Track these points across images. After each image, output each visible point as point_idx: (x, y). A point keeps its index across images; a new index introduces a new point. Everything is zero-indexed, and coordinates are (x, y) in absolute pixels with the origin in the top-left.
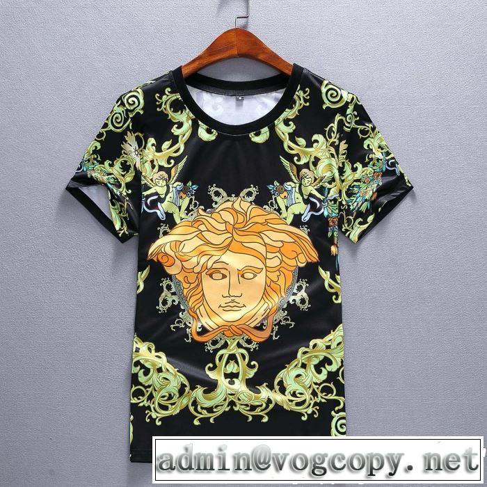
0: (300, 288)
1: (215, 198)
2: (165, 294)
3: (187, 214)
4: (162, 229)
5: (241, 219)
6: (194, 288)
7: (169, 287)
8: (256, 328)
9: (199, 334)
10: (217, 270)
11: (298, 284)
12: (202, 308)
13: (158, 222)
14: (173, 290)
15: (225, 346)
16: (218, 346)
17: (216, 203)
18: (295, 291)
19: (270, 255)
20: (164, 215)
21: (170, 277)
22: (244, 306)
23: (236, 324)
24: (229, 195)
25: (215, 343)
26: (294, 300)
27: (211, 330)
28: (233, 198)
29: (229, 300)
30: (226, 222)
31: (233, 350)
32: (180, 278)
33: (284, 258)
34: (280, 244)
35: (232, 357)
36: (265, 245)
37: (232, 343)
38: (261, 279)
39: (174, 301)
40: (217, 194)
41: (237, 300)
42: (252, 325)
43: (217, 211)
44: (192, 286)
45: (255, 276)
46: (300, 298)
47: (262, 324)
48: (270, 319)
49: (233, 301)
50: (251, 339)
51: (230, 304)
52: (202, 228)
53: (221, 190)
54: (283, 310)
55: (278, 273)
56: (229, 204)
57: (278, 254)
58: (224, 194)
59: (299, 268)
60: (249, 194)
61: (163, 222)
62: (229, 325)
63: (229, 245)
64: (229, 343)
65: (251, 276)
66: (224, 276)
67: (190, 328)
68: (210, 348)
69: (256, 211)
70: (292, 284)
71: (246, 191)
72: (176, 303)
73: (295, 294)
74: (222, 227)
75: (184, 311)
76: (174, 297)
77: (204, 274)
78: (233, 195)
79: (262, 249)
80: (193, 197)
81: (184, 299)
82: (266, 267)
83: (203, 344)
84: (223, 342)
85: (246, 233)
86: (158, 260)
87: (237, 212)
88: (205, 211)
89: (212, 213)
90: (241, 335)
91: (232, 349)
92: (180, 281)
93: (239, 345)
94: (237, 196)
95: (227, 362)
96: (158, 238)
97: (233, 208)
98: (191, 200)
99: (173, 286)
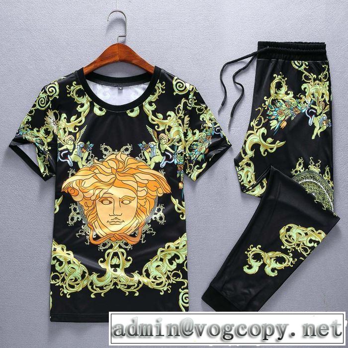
0: (159, 210)
1: (105, 152)
2: (73, 214)
3: (87, 163)
4: (70, 172)
5: (121, 165)
6: (92, 210)
7: (75, 210)
8: (131, 235)
9: (94, 239)
10: (106, 199)
11: (158, 207)
12: (96, 223)
13: (68, 167)
14: (78, 211)
15: (111, 247)
16: (107, 247)
17: (105, 155)
18: (156, 212)
19: (140, 189)
20: (72, 163)
21: (76, 203)
22: (123, 221)
23: (118, 233)
24: (114, 150)
25: (104, 245)
26: (155, 218)
27: (102, 236)
28: (116, 152)
29: (113, 217)
30: (112, 168)
32: (82, 203)
33: (149, 191)
34: (146, 182)
35: (116, 254)
36: (137, 182)
37: (115, 245)
38: (134, 204)
39: (78, 218)
40: (106, 149)
41: (118, 217)
42: (129, 234)
43: (106, 160)
44: (90, 208)
45: (130, 202)
46: (159, 216)
47: (135, 233)
48: (140, 230)
49: (116, 218)
50: (127, 243)
51: (115, 220)
52: (96, 171)
53: (108, 147)
54: (149, 224)
55: (145, 200)
56: (113, 156)
57: (145, 188)
58: (110, 149)
59: (159, 197)
60: (127, 150)
61: (72, 168)
62: (114, 233)
63: (114, 182)
64: (114, 245)
65: (128, 202)
66: (110, 202)
67: (88, 235)
68: (102, 248)
69: (131, 160)
70: (154, 208)
71: (124, 147)
72: (79, 220)
73: (156, 214)
74: (109, 171)
75: (85, 224)
76: (79, 216)
77: (97, 201)
78: (116, 150)
79: (135, 185)
80: (91, 152)
81: (85, 217)
82: (137, 196)
83: (97, 246)
84: (110, 244)
85: (124, 174)
86: (68, 192)
87: (119, 161)
88: (98, 160)
89: (102, 162)
90: (121, 240)
91: (116, 249)
92: (82, 206)
93: (120, 247)
94: (119, 150)
95: (112, 258)
96: (68, 178)
97: (116, 159)
99: (77, 209)
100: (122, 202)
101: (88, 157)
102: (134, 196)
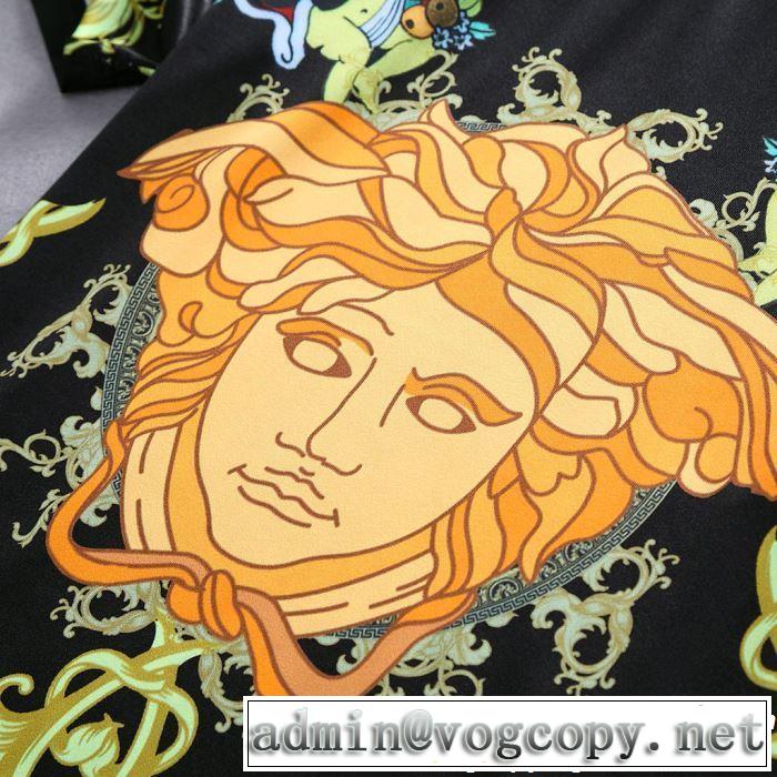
0: (620, 577)
1: (525, 92)
3: (384, 98)
4: (253, 95)
5: (573, 198)
6: (196, 355)
7: (105, 300)
8: (308, 645)
10: (330, 336)
11: (627, 556)
14: (111, 317)
15: (136, 644)
16: (111, 627)
17: (519, 108)
18: (591, 576)
19: (586, 381)
20: (299, 55)
21: (138, 265)
22: (335, 518)
23: (243, 577)
24: (588, 108)
25: (109, 605)
26: (557, 618)
28: (598, 123)
29: (292, 462)
30: (504, 187)
31: (152, 677)
33: (641, 426)
34: (662, 361)
35: (125, 708)
36: (598, 335)
37: (169, 648)
38: (489, 445)
39: (82, 356)
40: (546, 83)
41: (323, 478)
42: (301, 626)
43: (500, 135)
44: (197, 345)
45: (466, 426)
46: (589, 622)
47: (345, 647)
48: (395, 643)
49: (304, 477)
50: (250, 680)
51: (289, 487)
52: (402, 164)
53: (568, 79)
54: (482, 632)
55: (569, 465)
56: (563, 137)
57: (626, 397)
58: (573, 96)
59: (678, 492)
60: (671, 134)
61: (279, 74)
63: (453, 268)
64: (159, 641)
65: (452, 418)
66: (340, 369)
67: (66, 489)
68: (78, 616)
70: (599, 543)
71: (664, 116)
72: (85, 372)
73: (580, 589)
74: (476, 197)
75: (92, 416)
76: (98, 352)
77: (268, 322)
78: (604, 115)
79: (570, 343)
80: (451, 59)
81: (124, 377)
82: (538, 414)
83: (61, 584)
84: (136, 622)
86: (154, 198)
87: (574, 171)
88: (456, 114)
89: (474, 133)
90: (228, 637)
92: (158, 304)
93: (187, 677)
94: (615, 122)
95: (91, 716)
97: (569, 154)
98: (436, 62)
99: (120, 303)
100: (414, 405)
101: (411, 75)
102: (523, 402)
